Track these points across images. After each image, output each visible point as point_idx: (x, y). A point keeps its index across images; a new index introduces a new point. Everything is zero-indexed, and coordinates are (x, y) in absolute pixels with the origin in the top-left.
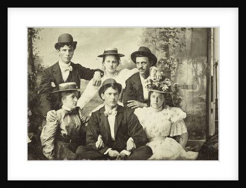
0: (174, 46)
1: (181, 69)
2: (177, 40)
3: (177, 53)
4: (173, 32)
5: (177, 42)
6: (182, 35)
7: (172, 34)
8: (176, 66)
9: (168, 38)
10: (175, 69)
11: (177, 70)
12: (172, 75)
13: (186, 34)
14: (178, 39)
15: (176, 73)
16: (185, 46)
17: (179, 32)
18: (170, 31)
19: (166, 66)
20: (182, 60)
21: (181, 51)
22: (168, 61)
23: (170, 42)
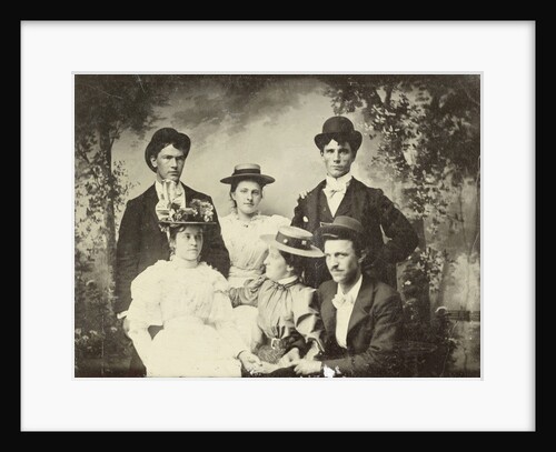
0: (435, 222)
1: (453, 274)
2: (442, 207)
3: (444, 238)
4: (434, 190)
5: (442, 213)
6: (455, 195)
7: (431, 194)
8: (441, 268)
9: (422, 202)
10: (440, 275)
11: (443, 276)
12: (431, 288)
13: (464, 195)
14: (446, 205)
15: (442, 284)
16: (462, 221)
17: (447, 190)
18: (426, 187)
19: (418, 266)
20: (454, 253)
21: (452, 232)
22: (423, 255)
23: (426, 213)
